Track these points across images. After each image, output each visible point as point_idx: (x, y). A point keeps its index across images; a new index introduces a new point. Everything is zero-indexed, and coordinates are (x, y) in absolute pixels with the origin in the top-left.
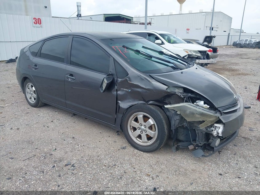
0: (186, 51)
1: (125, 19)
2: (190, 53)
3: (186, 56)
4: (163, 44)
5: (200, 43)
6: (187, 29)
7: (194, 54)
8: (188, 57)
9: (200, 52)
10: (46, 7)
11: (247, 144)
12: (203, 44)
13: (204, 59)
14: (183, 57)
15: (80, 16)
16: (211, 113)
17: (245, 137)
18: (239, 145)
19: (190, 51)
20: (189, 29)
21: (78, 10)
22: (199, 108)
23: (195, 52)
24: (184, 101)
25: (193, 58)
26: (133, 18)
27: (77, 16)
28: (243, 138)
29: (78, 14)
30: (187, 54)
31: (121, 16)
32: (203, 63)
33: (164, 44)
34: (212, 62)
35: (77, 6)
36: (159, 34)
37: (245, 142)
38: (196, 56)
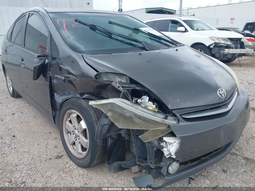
0: (212, 38)
1: (167, 12)
2: (216, 41)
3: (211, 45)
4: (186, 32)
5: (239, 31)
6: (231, 19)
7: (222, 42)
8: (214, 46)
9: (231, 39)
10: (89, 4)
11: (245, 172)
12: (243, 33)
13: (236, 48)
14: (209, 46)
15: (121, 11)
16: (159, 118)
17: (249, 157)
18: (232, 170)
19: (218, 39)
20: (234, 19)
21: (119, 5)
22: (136, 108)
23: (224, 39)
24: (121, 97)
25: (222, 46)
26: (176, 11)
27: (119, 11)
28: (245, 158)
29: (119, 9)
30: (213, 42)
31: (163, 9)
32: (235, 54)
33: (188, 31)
34: (248, 52)
35: (119, 1)
36: (183, 21)
37: (244, 166)
38: (225, 44)
